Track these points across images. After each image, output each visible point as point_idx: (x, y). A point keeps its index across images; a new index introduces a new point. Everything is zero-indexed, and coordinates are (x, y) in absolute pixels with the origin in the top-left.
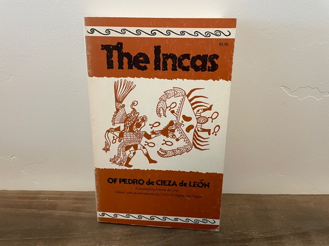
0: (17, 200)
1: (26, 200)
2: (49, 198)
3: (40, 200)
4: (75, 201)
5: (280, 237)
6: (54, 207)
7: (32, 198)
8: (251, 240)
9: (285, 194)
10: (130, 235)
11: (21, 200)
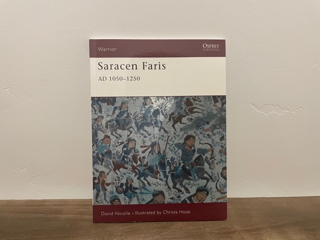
0: (25, 207)
1: (33, 207)
2: (55, 205)
3: (46, 207)
4: (78, 207)
5: (259, 229)
6: (59, 212)
7: (39, 206)
8: (234, 232)
9: (261, 197)
10: (130, 232)
11: (28, 207)
